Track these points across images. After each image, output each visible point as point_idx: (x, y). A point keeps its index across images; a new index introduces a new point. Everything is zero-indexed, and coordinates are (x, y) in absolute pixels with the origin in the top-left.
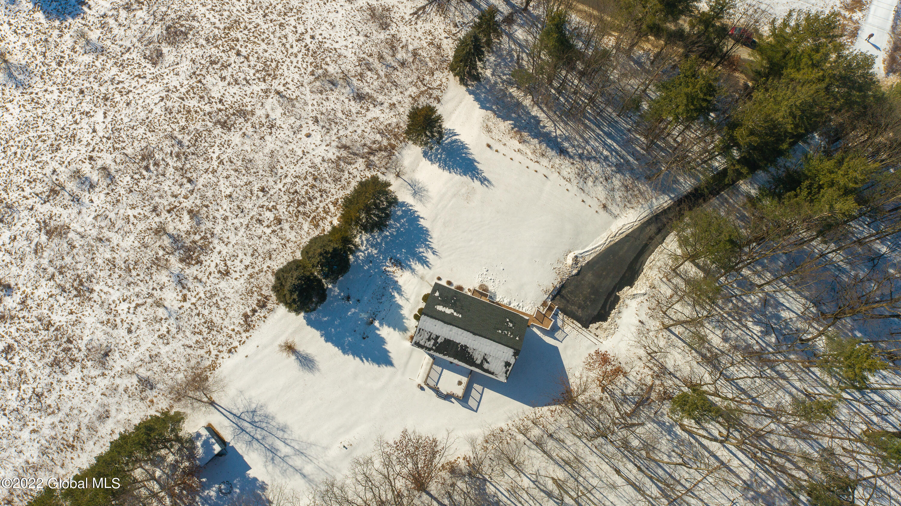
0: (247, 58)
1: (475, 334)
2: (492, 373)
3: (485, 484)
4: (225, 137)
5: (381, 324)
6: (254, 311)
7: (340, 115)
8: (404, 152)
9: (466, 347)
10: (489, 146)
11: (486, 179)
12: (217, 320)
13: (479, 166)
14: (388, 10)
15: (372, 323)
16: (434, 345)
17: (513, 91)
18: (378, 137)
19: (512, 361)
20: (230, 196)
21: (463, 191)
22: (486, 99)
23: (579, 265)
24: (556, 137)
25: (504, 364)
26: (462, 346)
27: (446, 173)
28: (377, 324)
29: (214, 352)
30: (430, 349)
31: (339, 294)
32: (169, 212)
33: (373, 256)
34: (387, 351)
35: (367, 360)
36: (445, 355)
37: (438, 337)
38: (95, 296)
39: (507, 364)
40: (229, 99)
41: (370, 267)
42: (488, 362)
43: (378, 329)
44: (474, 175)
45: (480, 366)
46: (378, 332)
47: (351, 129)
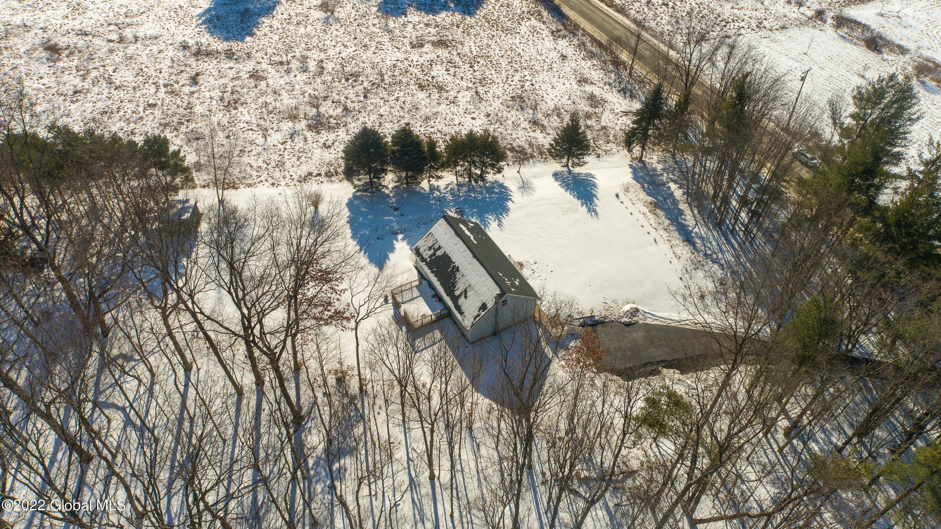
0: (474, 71)
1: (475, 256)
2: (461, 313)
3: (358, 422)
4: (415, 92)
5: (403, 239)
6: (320, 175)
7: (509, 122)
8: (538, 164)
9: (458, 269)
10: (617, 196)
11: (595, 211)
12: (288, 165)
13: (596, 201)
14: (605, 102)
15: (397, 234)
16: (430, 257)
17: (673, 186)
18: (527, 146)
19: (490, 305)
20: (382, 116)
21: (566, 206)
22: (642, 177)
23: (635, 318)
24: (692, 231)
25: (480, 304)
26: (454, 267)
27: (562, 190)
28: (400, 237)
29: (262, 178)
30: (423, 260)
31: (393, 203)
32: (333, 102)
33: (446, 199)
34: (387, 257)
35: (365, 253)
36: (432, 272)
37: (440, 248)
38: (234, 112)
39: (484, 307)
40: (440, 79)
41: (435, 204)
42: (466, 297)
43: (397, 240)
44: (586, 203)
45: (455, 299)
46: (395, 242)
47: (509, 132)
